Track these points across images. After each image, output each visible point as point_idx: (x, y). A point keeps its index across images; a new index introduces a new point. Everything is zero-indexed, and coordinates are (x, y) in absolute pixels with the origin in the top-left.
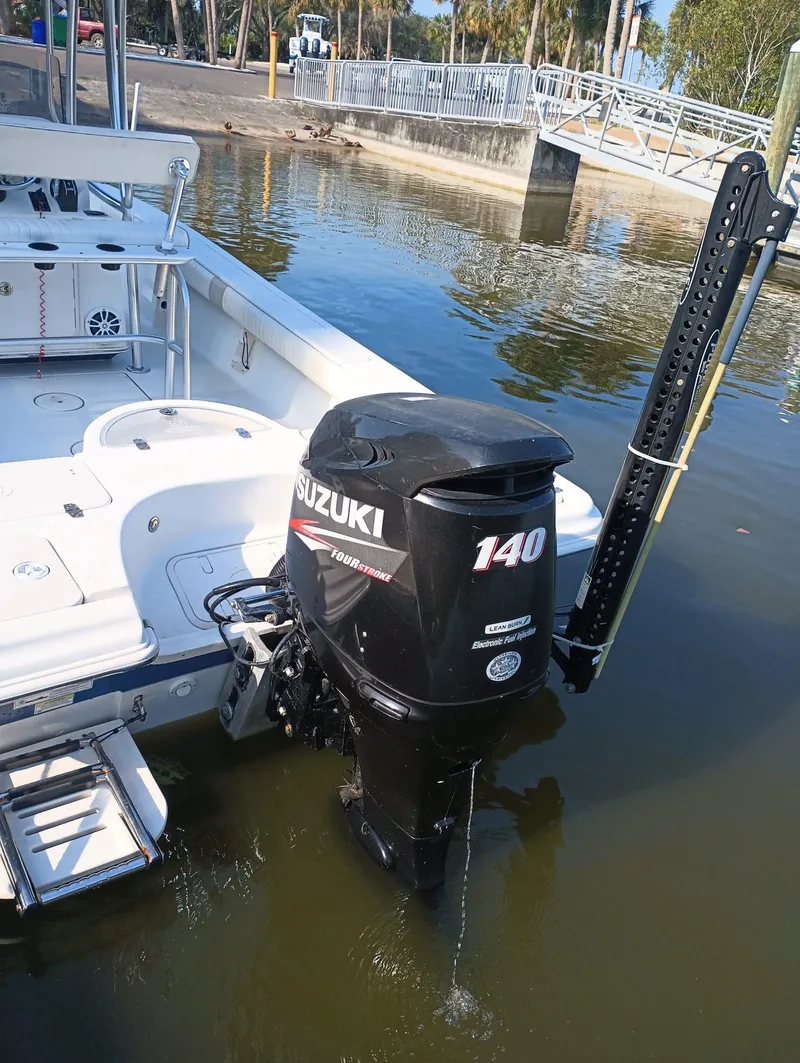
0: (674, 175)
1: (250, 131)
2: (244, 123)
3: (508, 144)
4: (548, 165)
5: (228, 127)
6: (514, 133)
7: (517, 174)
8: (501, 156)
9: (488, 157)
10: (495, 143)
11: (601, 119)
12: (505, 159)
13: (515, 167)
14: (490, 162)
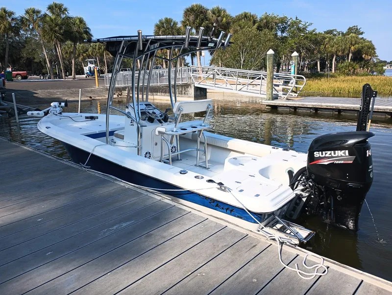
0: (240, 90)
1: (98, 98)
2: (94, 96)
3: (185, 90)
4: (199, 93)
5: (91, 97)
6: (187, 86)
7: (189, 97)
8: (183, 93)
9: (179, 94)
10: (180, 89)
11: (213, 78)
12: (185, 94)
13: (188, 95)
14: (180, 95)
